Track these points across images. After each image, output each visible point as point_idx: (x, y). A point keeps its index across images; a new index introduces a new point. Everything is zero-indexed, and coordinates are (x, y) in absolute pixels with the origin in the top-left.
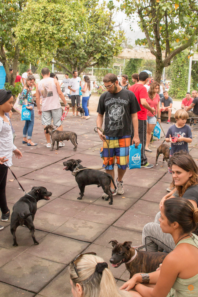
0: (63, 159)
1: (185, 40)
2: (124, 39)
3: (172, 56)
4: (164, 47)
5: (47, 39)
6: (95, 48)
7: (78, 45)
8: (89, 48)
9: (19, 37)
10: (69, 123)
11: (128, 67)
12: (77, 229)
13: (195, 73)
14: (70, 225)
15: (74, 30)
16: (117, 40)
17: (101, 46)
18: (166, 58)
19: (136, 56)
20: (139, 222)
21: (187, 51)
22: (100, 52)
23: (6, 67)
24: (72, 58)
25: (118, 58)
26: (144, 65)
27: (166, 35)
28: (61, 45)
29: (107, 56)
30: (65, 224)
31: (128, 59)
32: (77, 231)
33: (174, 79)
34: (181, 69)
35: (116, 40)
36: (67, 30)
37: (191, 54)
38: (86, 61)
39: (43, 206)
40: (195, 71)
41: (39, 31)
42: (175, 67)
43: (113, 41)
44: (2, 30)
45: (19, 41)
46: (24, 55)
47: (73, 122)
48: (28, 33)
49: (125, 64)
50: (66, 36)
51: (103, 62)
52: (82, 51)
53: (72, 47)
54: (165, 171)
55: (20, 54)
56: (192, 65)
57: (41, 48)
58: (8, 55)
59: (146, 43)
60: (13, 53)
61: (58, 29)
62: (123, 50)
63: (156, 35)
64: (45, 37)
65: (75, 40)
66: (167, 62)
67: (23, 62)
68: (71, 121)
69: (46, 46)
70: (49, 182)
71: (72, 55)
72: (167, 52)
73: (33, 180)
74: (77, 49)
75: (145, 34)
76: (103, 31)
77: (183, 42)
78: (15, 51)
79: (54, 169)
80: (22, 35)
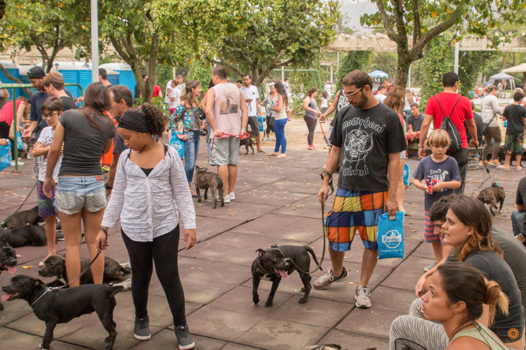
0: (242, 224)
1: (446, 13)
2: (338, 17)
3: (425, 41)
4: (410, 27)
5: (207, 20)
6: (288, 34)
7: (258, 30)
8: (278, 34)
9: (158, 19)
10: (248, 164)
11: (345, 65)
12: (275, 335)
13: (465, 73)
14: (263, 329)
15: (253, 3)
16: (326, 19)
17: (299, 30)
18: (416, 45)
19: (359, 46)
20: (379, 322)
21: (448, 34)
22: (298, 40)
23: (137, 72)
24: (249, 52)
25: (328, 51)
26: (374, 62)
27: (414, 6)
28: (231, 29)
29: (309, 47)
30: (254, 328)
31: (345, 51)
32: (276, 338)
33: (428, 84)
34: (440, 66)
35: (324, 19)
36: (242, 3)
37: (457, 38)
38: (274, 58)
39: (215, 299)
40: (465, 69)
41: (193, 7)
42: (429, 63)
43: (318, 22)
44: (129, 7)
45: (159, 25)
46: (166, 50)
47: (256, 162)
48: (175, 11)
49: (340, 61)
50: (239, 15)
51: (302, 57)
52: (265, 41)
53: (247, 35)
54: (420, 239)
55: (159, 48)
56: (459, 59)
57: (196, 36)
58: (140, 51)
59: (379, 21)
60: (148, 46)
61: (226, 3)
62: (336, 36)
63: (397, 6)
64: (204, 18)
65: (253, 21)
66: (417, 51)
67: (165, 61)
68: (251, 162)
69: (205, 32)
70: (221, 260)
71: (247, 47)
72: (417, 35)
73: (195, 258)
74: (257, 37)
75: (377, 4)
76: (302, 3)
77: (444, 17)
78: (150, 42)
79: (228, 240)
80: (163, 16)
